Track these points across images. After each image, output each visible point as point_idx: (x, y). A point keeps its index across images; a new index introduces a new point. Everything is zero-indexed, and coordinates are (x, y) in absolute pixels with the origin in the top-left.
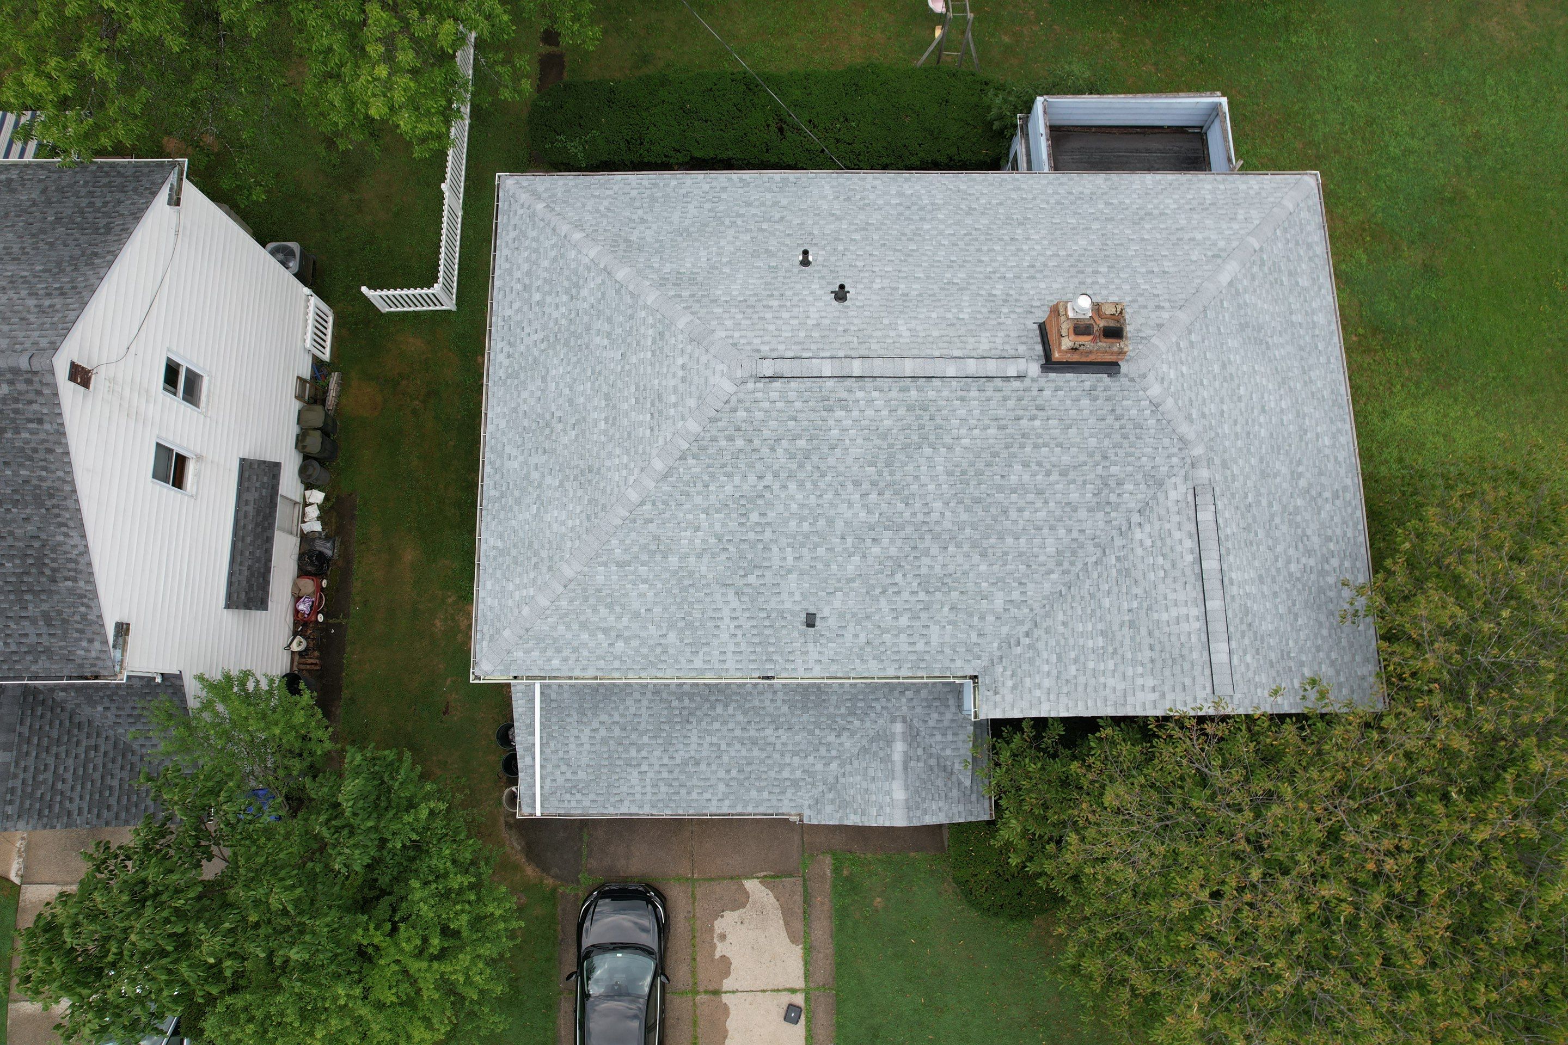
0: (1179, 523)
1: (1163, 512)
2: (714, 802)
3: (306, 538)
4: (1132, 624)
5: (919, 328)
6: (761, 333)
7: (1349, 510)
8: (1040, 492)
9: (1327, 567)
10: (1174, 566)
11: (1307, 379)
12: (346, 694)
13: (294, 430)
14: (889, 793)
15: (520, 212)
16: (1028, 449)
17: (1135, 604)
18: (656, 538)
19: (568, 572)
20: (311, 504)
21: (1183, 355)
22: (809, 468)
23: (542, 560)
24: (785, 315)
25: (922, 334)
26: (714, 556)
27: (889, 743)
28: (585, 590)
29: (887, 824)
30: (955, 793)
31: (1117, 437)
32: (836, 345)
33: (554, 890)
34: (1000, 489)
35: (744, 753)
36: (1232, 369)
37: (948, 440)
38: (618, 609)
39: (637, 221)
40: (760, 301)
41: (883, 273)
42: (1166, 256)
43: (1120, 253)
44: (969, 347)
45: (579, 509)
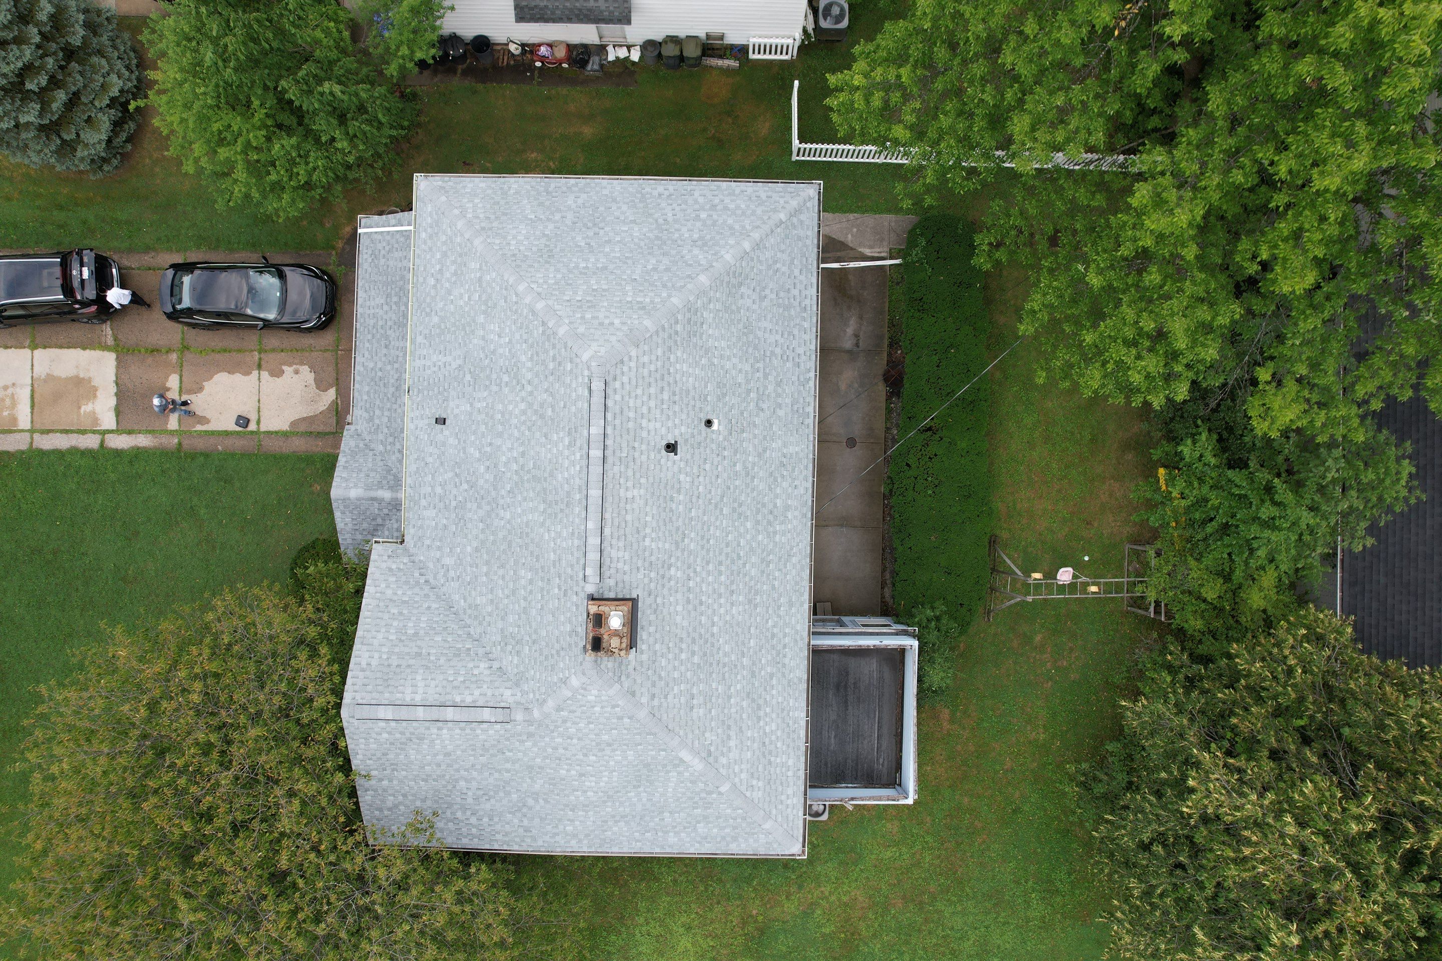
0: (485, 695)
1: (497, 684)
2: (363, 360)
3: (602, 49)
4: (419, 654)
5: (635, 506)
6: (634, 382)
7: (517, 840)
8: (514, 592)
9: (469, 813)
10: (455, 688)
11: (617, 818)
12: (480, 87)
13: (682, 33)
14: (356, 486)
15: (782, 201)
16: (540, 583)
17: (433, 658)
18: (495, 306)
19: (477, 242)
20: (629, 51)
21: (609, 709)
22: (534, 418)
23: (491, 223)
24: (652, 404)
25: (628, 507)
26: (483, 348)
27: (391, 488)
28: (466, 254)
29: (334, 484)
30: (359, 537)
31: (546, 652)
32: (618, 439)
33: (334, 248)
34: (516, 562)
35: (392, 381)
36: (608, 751)
37: (548, 523)
38: (453, 279)
39: (763, 294)
40: (669, 384)
41: (696, 483)
42: (710, 712)
43: (714, 675)
44: (614, 542)
45: (522, 248)
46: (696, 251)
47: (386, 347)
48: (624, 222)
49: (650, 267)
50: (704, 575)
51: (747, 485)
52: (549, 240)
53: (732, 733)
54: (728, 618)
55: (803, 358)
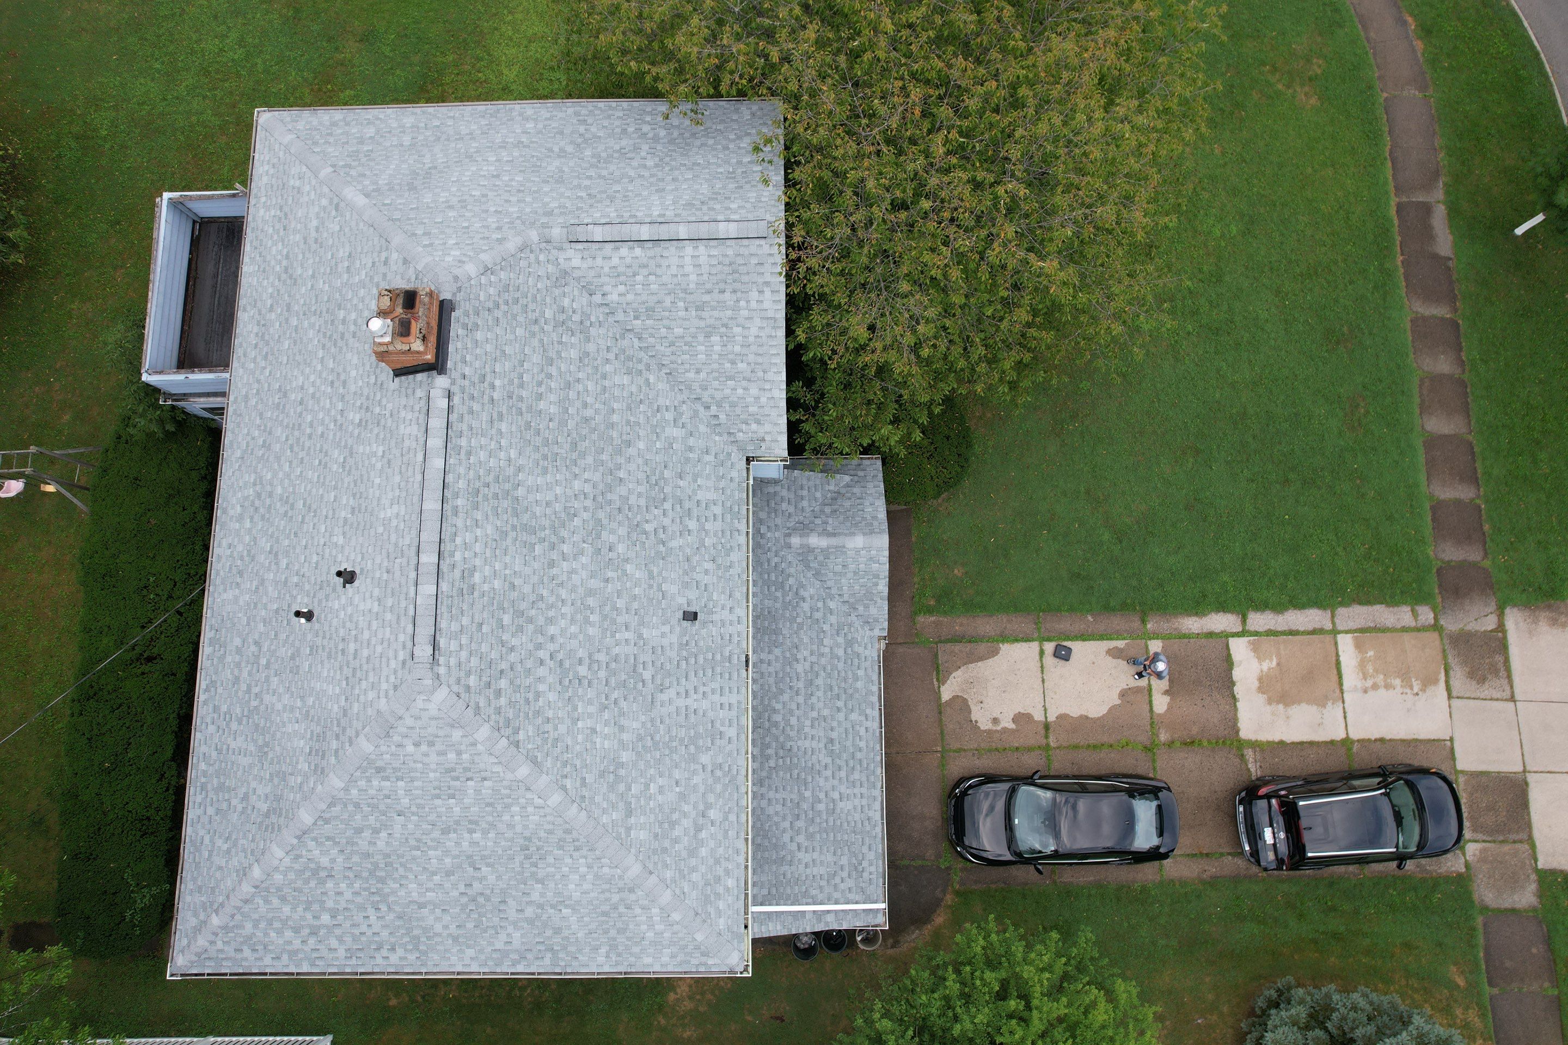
0: (604, 258)
1: (592, 273)
2: (869, 724)
4: (699, 309)
5: (390, 495)
6: (384, 660)
7: (597, 112)
10: (645, 266)
11: (468, 137)
14: (858, 551)
15: (220, 945)
16: (524, 394)
17: (681, 304)
18: (602, 774)
19: (636, 869)
21: (437, 242)
22: (533, 612)
23: (622, 900)
24: (366, 635)
25: (397, 492)
26: (622, 714)
27: (811, 550)
28: (655, 852)
29: (887, 553)
30: (856, 490)
31: (516, 309)
32: (403, 581)
34: (563, 423)
36: (454, 201)
37: (510, 471)
39: (244, 805)
40: (348, 663)
41: (327, 534)
42: (332, 255)
43: (326, 299)
44: (414, 445)
45: (568, 860)
46: (325, 861)
47: (832, 741)
48: (436, 906)
49: (383, 834)
50: (327, 420)
51: (277, 541)
52: (533, 875)
53: (314, 234)
54: (307, 370)
55: (209, 720)
